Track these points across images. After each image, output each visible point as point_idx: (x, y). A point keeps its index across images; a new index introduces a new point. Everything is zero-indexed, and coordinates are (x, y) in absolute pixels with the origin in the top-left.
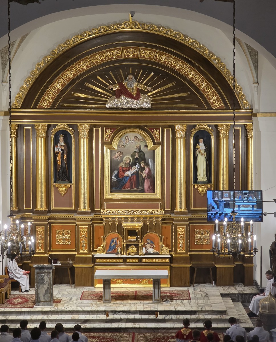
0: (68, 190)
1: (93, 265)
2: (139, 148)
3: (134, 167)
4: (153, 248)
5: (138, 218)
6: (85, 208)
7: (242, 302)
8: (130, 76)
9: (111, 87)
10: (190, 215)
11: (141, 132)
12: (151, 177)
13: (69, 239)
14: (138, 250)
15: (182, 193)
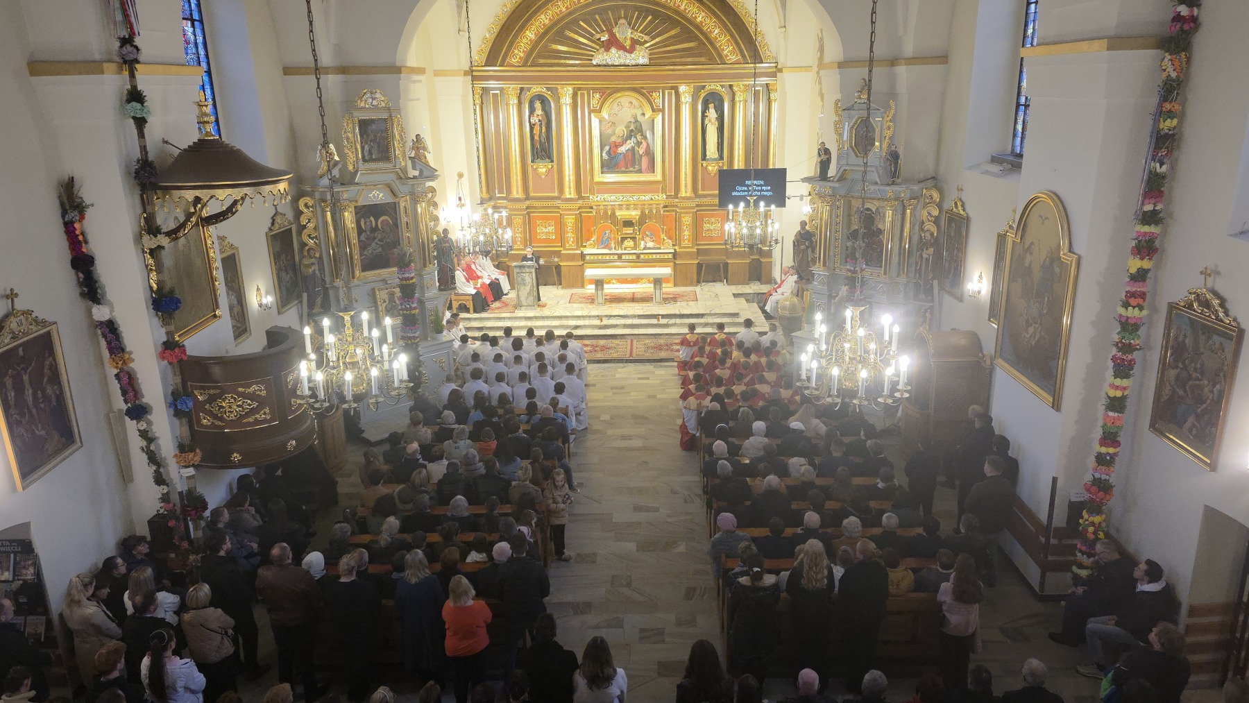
0: (549, 171)
1: (582, 262)
2: (635, 118)
3: (629, 141)
4: (653, 241)
5: (635, 205)
6: (570, 194)
7: (757, 303)
8: (623, 21)
9: (598, 36)
10: (697, 200)
11: (637, 95)
12: (650, 154)
13: (552, 233)
14: (635, 244)
15: (688, 173)
